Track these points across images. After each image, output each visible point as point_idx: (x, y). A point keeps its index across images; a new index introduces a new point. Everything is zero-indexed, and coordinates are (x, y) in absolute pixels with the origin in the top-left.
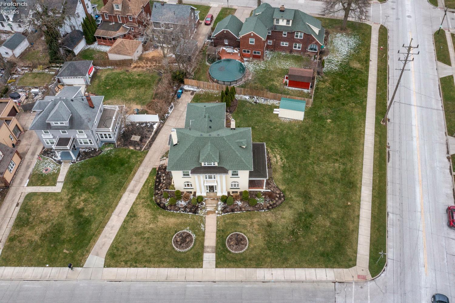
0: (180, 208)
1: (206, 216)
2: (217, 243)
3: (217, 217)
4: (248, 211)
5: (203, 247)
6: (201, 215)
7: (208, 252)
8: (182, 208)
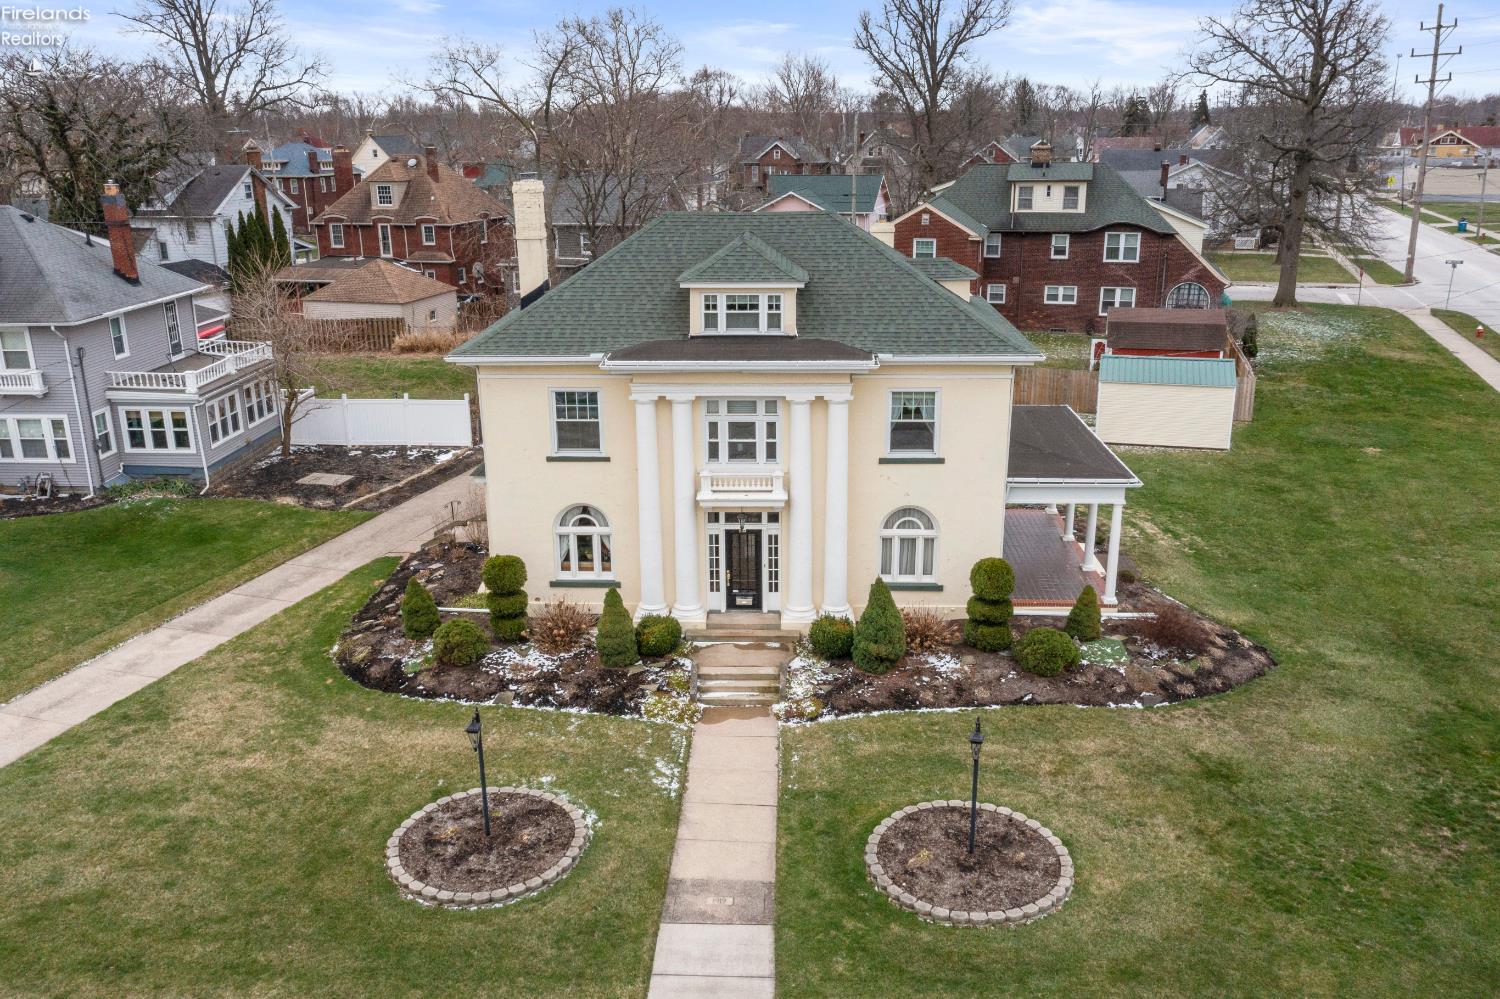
0: (503, 685)
1: (700, 727)
2: (788, 861)
3: (784, 732)
4: (1018, 702)
5: (659, 880)
6: (659, 720)
7: (705, 918)
8: (517, 682)
